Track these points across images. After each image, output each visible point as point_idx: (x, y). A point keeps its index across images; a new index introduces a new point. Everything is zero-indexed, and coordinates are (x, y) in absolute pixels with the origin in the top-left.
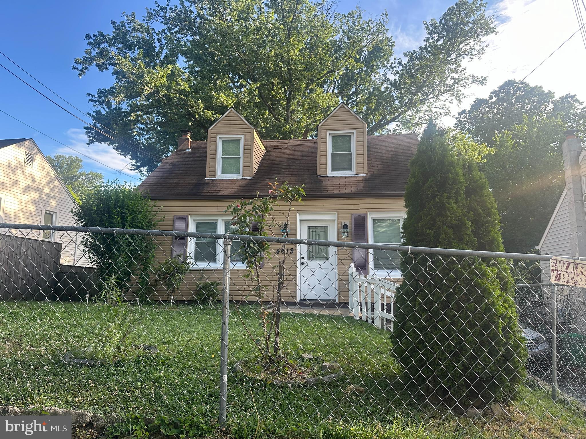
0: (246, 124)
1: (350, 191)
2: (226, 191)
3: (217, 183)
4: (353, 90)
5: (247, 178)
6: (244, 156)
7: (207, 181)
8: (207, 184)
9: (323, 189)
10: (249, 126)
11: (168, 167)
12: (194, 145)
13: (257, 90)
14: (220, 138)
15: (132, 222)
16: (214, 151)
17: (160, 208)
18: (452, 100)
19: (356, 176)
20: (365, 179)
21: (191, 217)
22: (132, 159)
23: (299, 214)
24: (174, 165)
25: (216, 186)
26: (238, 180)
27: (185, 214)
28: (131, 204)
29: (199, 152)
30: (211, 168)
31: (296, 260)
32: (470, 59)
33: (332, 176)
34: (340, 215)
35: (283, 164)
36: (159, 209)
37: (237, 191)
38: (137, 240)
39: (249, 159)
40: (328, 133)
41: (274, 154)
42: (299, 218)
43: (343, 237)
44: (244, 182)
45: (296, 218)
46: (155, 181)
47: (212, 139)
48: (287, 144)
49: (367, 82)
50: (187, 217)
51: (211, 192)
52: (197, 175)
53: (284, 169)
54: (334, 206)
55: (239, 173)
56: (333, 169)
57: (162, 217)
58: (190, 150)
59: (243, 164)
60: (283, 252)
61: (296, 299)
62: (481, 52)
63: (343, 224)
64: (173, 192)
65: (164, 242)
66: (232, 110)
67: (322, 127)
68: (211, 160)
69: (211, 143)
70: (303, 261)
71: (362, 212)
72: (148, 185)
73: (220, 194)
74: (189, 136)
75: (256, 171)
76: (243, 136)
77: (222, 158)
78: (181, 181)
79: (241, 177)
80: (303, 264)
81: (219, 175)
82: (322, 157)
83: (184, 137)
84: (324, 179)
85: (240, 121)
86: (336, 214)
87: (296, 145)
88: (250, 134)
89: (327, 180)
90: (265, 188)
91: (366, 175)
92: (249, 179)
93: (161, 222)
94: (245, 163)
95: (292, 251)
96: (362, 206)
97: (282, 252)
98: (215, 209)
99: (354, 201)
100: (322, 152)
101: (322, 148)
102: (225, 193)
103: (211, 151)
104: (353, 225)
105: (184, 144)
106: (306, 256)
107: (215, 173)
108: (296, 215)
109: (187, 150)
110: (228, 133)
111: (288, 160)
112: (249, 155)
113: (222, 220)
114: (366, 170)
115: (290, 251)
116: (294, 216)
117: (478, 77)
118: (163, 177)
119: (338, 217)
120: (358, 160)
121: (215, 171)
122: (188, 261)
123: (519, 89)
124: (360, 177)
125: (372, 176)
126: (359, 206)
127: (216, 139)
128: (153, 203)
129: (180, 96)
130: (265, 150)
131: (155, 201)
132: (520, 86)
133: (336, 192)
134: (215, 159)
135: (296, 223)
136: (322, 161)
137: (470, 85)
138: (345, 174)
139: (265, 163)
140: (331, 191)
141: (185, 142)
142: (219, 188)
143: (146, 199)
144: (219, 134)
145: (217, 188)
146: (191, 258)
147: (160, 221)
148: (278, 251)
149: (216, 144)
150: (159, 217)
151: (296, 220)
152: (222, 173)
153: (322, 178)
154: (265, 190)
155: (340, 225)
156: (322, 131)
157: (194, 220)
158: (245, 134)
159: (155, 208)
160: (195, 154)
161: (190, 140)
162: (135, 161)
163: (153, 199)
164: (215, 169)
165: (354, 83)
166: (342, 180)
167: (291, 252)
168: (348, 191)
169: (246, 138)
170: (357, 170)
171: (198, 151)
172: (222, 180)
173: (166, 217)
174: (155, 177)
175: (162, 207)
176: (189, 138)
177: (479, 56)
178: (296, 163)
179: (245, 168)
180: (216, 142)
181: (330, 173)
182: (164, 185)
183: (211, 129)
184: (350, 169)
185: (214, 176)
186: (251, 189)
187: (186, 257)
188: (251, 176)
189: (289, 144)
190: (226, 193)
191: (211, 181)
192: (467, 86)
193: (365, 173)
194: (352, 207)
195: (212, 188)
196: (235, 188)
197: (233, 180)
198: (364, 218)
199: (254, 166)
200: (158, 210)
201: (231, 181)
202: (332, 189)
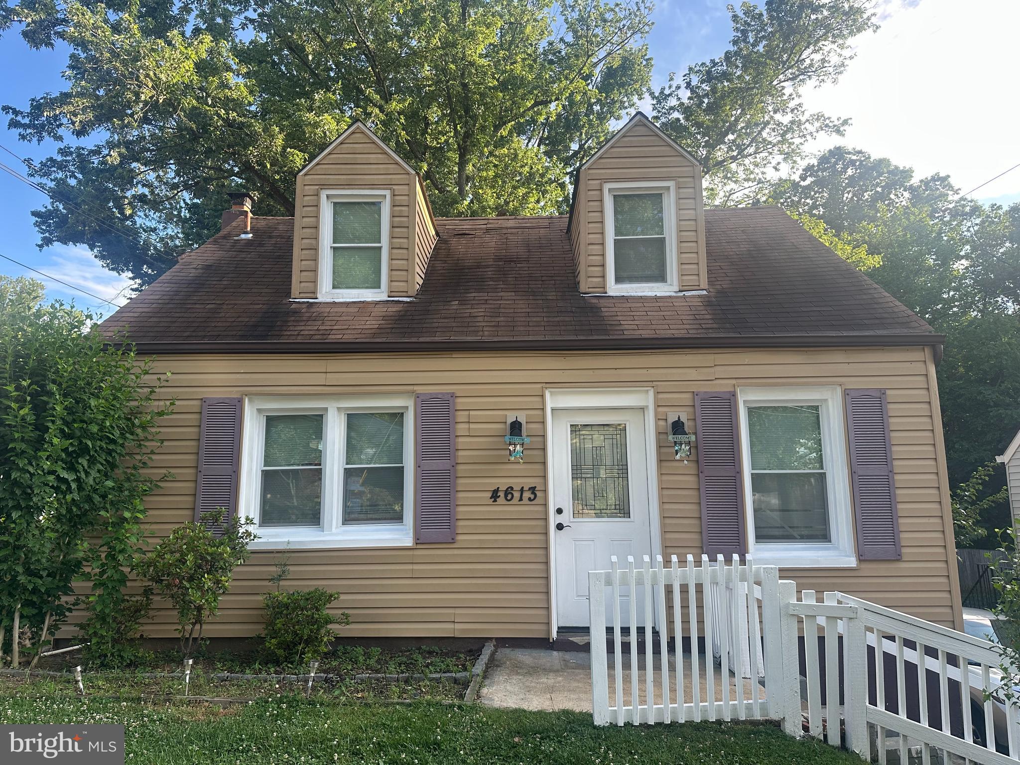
0: (397, 163)
1: (683, 332)
2: (349, 332)
3: (323, 310)
4: (575, 147)
5: (401, 299)
6: (391, 243)
7: (294, 306)
8: (296, 312)
9: (609, 328)
10: (404, 169)
11: (193, 273)
12: (259, 225)
13: (402, 117)
14: (328, 197)
15: (69, 419)
16: (313, 230)
17: (163, 377)
18: (779, 163)
19: (681, 294)
20: (707, 302)
21: (250, 401)
22: (133, 278)
23: (551, 392)
24: (208, 267)
25: (320, 318)
26: (377, 303)
27: (234, 393)
28: (65, 366)
29: (273, 241)
30: (304, 274)
31: (546, 519)
32: (818, 83)
33: (618, 294)
34: (661, 396)
35: (487, 266)
36: (159, 379)
37: (378, 331)
38: (87, 474)
39: (405, 251)
40: (607, 187)
41: (459, 247)
42: (551, 402)
43: (678, 457)
44: (394, 309)
45: (543, 402)
46: (154, 306)
47: (306, 198)
48: (485, 226)
49: (602, 132)
50: (240, 401)
51: (307, 333)
52: (267, 290)
53: (492, 279)
54: (645, 371)
55: (379, 287)
56: (619, 280)
57: (168, 403)
58: (251, 235)
59: (390, 265)
60: (509, 497)
61: (549, 631)
62: (840, 68)
63: (672, 418)
64: (200, 334)
65: (172, 471)
66: (358, 128)
67: (591, 171)
68: (304, 252)
69: (306, 209)
70: (560, 519)
71: (723, 387)
72: (136, 315)
73: (332, 338)
74: (247, 206)
75: (421, 282)
76: (387, 193)
77: (335, 249)
78: (225, 307)
79: (384, 297)
80: (560, 527)
81: (326, 293)
82: (591, 247)
83: (235, 209)
84: (601, 301)
85: (380, 156)
86: (651, 393)
87: (507, 228)
88: (406, 187)
89: (612, 305)
90: (454, 324)
91: (705, 292)
92: (407, 302)
93: (165, 417)
94: (394, 262)
95: (533, 493)
96: (720, 372)
97: (506, 496)
98: (320, 379)
99: (700, 357)
100: (591, 236)
101: (591, 225)
102: (345, 337)
103: (305, 230)
104: (699, 422)
105: (234, 224)
106: (568, 507)
107: (316, 287)
108: (543, 396)
109: (243, 236)
110: (350, 185)
111: (498, 259)
112: (405, 240)
113: (339, 409)
114: (704, 283)
115: (527, 495)
116: (538, 399)
117: (832, 120)
118: (177, 297)
119: (656, 400)
120: (684, 255)
121: (315, 282)
122: (241, 530)
123: (853, 162)
124: (693, 297)
125: (722, 293)
126: (712, 370)
127: (318, 201)
128: (142, 364)
129: (228, 114)
130: (435, 237)
131: (147, 359)
132: (854, 158)
133: (646, 334)
134: (316, 249)
135: (544, 416)
136: (591, 258)
137: (815, 134)
138: (651, 289)
139: (439, 265)
140: (632, 332)
141: (238, 220)
142: (329, 323)
143: (120, 352)
144: (324, 186)
145: (323, 324)
146: (249, 521)
147: (161, 414)
148: (495, 495)
149: (318, 212)
150: (162, 403)
151: (543, 409)
152: (334, 287)
153: (594, 301)
154: (455, 329)
155: (662, 423)
156: (591, 182)
157: (259, 411)
158: (394, 187)
159: (147, 377)
160: (261, 245)
161: (250, 215)
162: (138, 281)
163: (144, 351)
164: (316, 276)
165: (578, 134)
166: (651, 305)
167: (532, 497)
168: (677, 332)
169: (397, 198)
170: (680, 281)
171: (270, 237)
172: (334, 303)
173: (177, 403)
174: (157, 297)
175: (169, 374)
176: (249, 211)
177: (834, 76)
178: (518, 265)
179: (394, 273)
180: (317, 206)
181: (614, 289)
182: (177, 315)
183: (306, 175)
184: (661, 277)
185: (314, 293)
186: (415, 326)
187: (236, 520)
188: (410, 294)
189: (488, 226)
190: (348, 337)
191: (304, 306)
192: (808, 137)
193: (702, 287)
194: (693, 374)
195: (309, 323)
196: (372, 323)
197: (362, 305)
198: (729, 401)
199: (418, 270)
200: (157, 384)
201: (359, 305)
202: (631, 328)
